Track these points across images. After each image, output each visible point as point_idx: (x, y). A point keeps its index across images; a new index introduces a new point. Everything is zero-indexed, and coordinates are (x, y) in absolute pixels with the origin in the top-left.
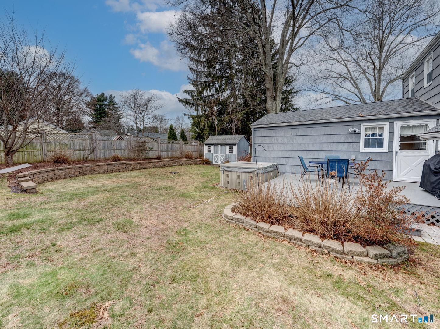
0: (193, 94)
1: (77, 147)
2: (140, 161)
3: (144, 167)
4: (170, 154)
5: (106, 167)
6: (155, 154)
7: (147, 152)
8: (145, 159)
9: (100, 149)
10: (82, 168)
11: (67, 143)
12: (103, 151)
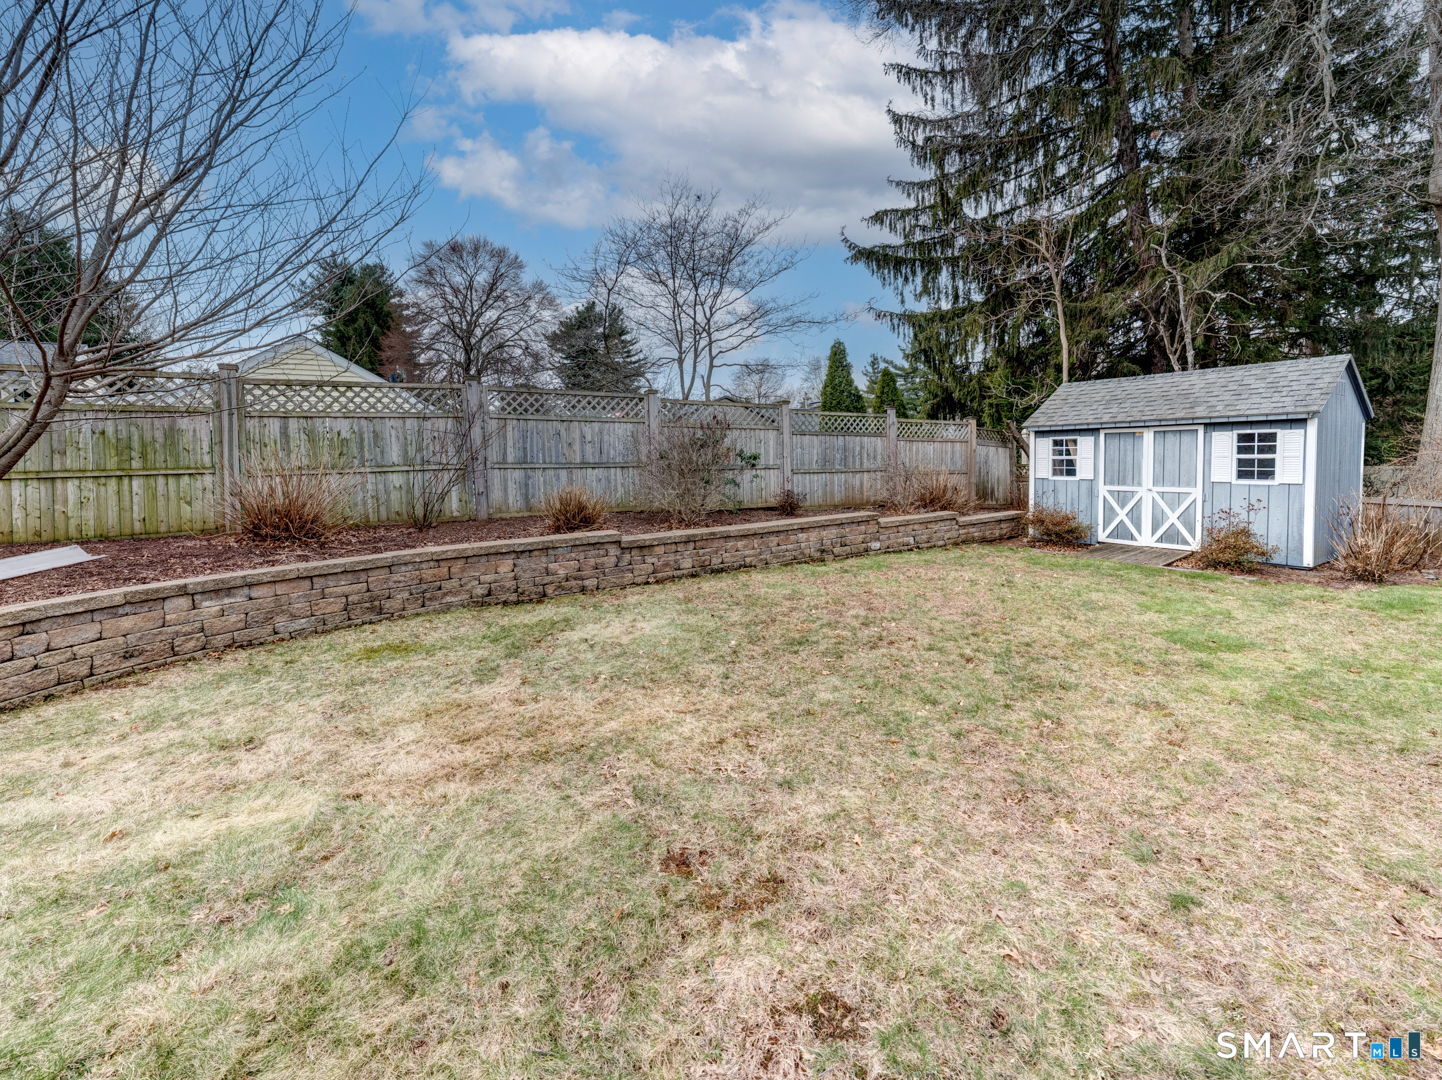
0: (913, 222)
1: (394, 455)
2: (696, 525)
3: (716, 561)
4: (840, 485)
5: (505, 566)
6: (767, 486)
7: (730, 475)
8: (719, 516)
9: (504, 461)
10: (363, 577)
11: (344, 435)
12: (518, 475)
